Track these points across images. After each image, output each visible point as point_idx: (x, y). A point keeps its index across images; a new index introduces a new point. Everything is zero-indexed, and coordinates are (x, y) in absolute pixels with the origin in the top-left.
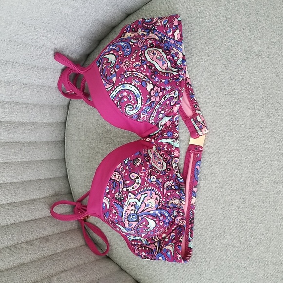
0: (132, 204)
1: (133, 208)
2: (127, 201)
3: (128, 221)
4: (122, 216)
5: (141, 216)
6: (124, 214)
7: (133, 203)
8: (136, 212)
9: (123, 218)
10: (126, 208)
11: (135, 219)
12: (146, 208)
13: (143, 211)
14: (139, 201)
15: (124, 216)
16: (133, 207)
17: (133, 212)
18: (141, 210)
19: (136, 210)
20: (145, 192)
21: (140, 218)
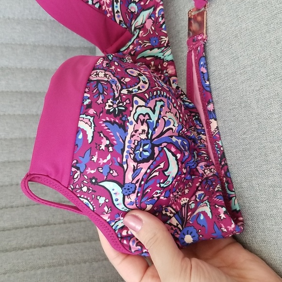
0: (142, 117)
1: (145, 127)
2: (132, 113)
3: (135, 160)
4: (123, 150)
5: (158, 146)
6: (127, 144)
7: (144, 116)
8: (149, 136)
9: (125, 154)
10: (130, 129)
11: (147, 154)
12: (166, 128)
13: (162, 133)
14: (154, 111)
15: (126, 149)
16: (145, 124)
17: (144, 136)
18: (158, 131)
19: (150, 131)
20: (160, 98)
21: (156, 150)
